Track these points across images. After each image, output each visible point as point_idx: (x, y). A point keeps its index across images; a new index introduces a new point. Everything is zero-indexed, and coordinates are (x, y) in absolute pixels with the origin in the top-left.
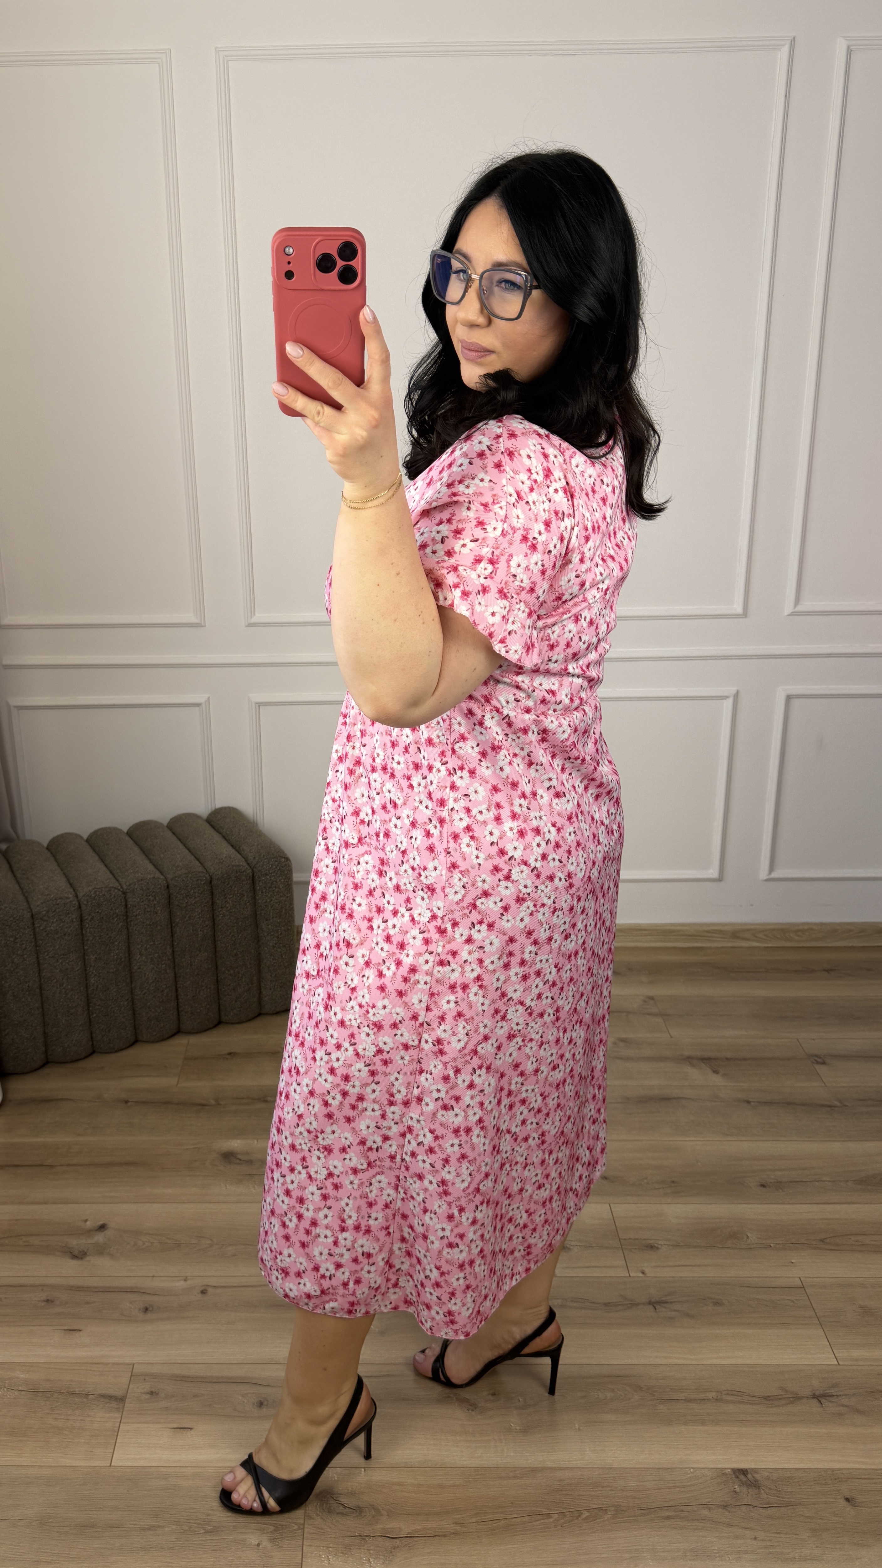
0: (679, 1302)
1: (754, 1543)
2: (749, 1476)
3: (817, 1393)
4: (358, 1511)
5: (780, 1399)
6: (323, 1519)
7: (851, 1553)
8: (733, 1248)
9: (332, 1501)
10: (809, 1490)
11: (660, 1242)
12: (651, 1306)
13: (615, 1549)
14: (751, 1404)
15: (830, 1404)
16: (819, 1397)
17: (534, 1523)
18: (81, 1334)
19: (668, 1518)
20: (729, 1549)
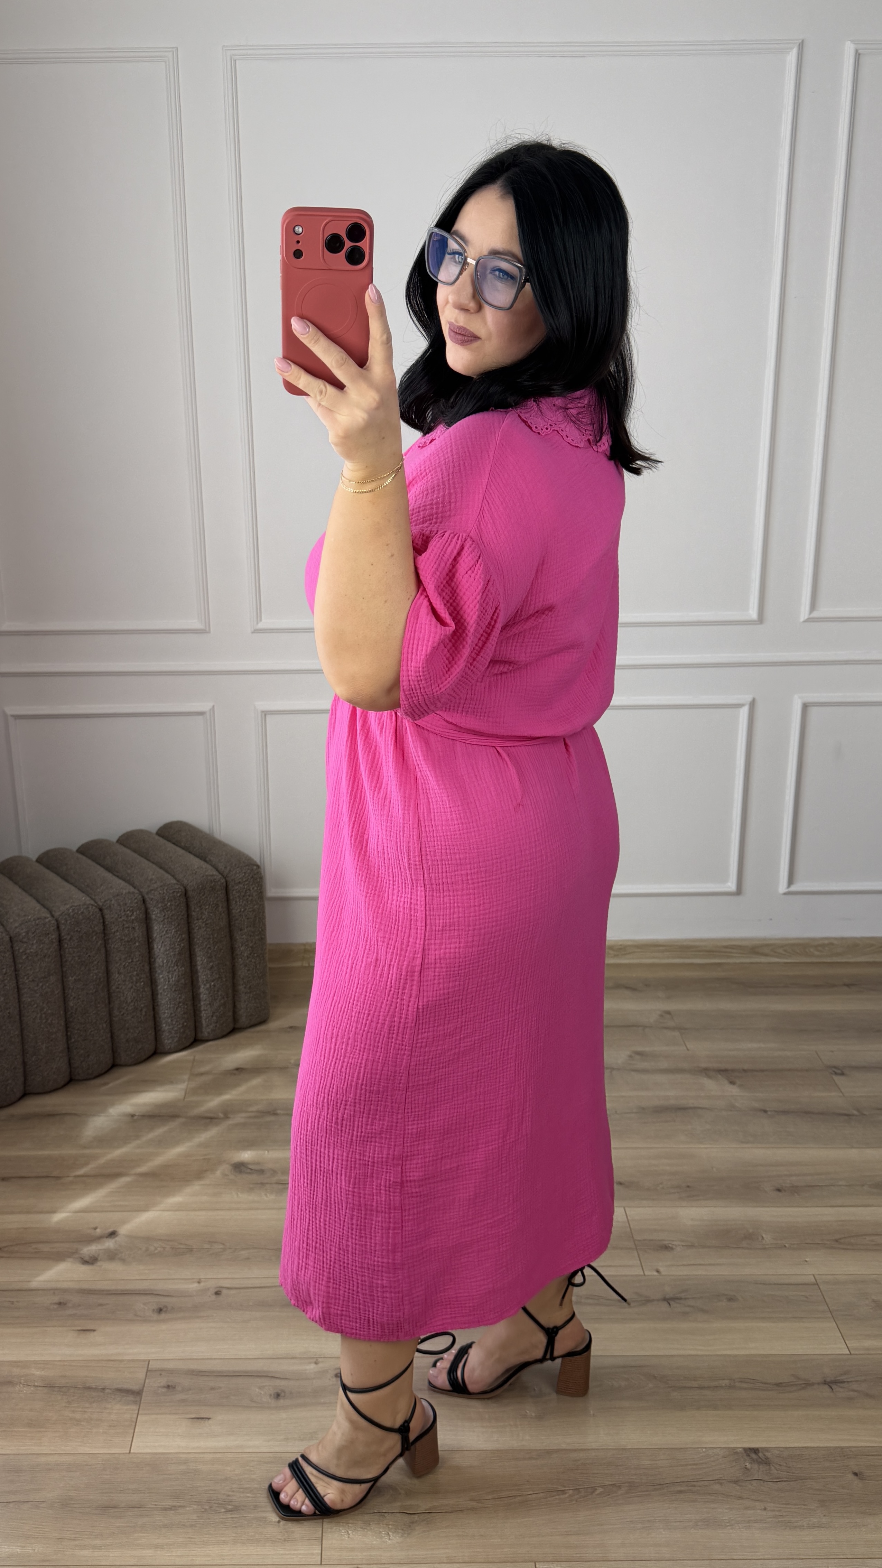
0: (693, 1298)
1: (764, 1513)
2: (760, 1454)
3: (828, 1380)
5: (792, 1385)
7: (858, 1520)
8: (747, 1248)
10: (818, 1466)
11: (675, 1243)
12: (666, 1303)
13: (628, 1520)
14: (763, 1390)
15: (841, 1390)
16: (830, 1384)
17: (549, 1499)
18: (95, 1333)
19: (681, 1492)
20: (740, 1519)
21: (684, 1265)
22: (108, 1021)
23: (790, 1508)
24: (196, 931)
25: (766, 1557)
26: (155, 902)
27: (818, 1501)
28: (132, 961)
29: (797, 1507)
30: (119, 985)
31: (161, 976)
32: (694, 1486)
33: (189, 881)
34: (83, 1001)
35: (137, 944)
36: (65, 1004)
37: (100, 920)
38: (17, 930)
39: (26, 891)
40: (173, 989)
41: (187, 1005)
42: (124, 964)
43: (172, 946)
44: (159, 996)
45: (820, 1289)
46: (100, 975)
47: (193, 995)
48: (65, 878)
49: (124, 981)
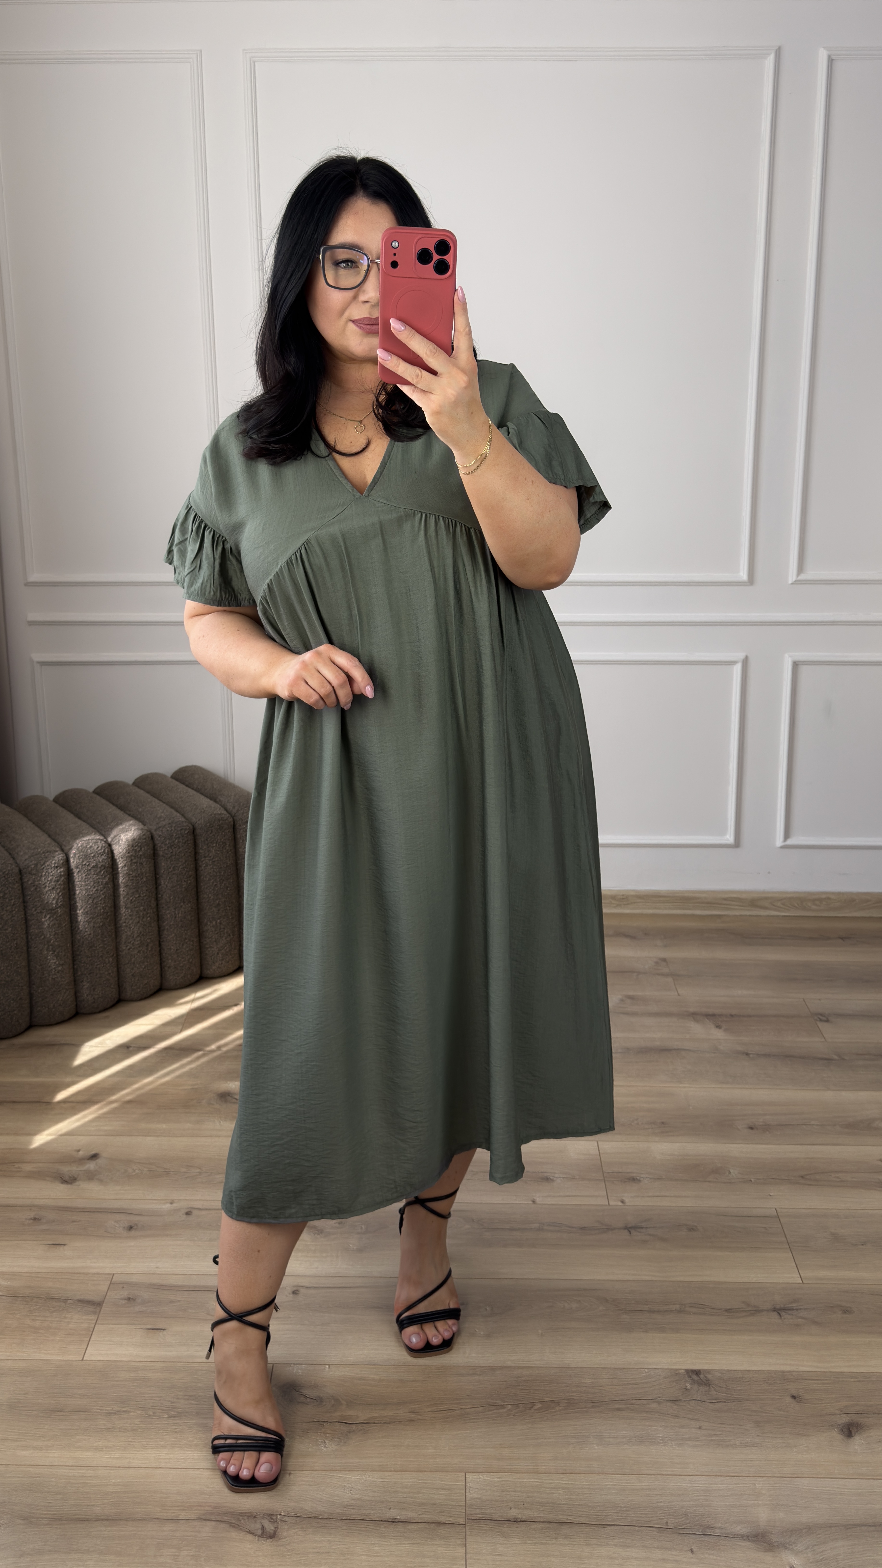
0: (653, 1228)
1: (698, 1431)
2: (701, 1376)
3: (778, 1307)
4: (319, 1401)
5: (742, 1311)
7: (790, 1441)
8: (712, 1182)
9: (291, 1391)
10: (758, 1388)
11: (642, 1176)
12: (626, 1231)
13: (563, 1435)
14: (711, 1315)
15: (789, 1317)
16: (779, 1311)
17: (487, 1413)
18: (65, 1247)
20: (673, 1436)
21: (648, 1196)
22: (115, 955)
23: (725, 1427)
24: (203, 868)
25: (696, 1473)
26: (163, 838)
27: (753, 1422)
28: (139, 896)
29: (731, 1427)
30: (126, 919)
31: (168, 912)
32: (634, 1404)
33: (197, 820)
34: (90, 934)
35: (145, 879)
36: (72, 937)
37: (108, 854)
38: (27, 862)
39: (38, 827)
40: (180, 925)
41: (193, 941)
42: (131, 898)
43: (179, 883)
44: (165, 932)
45: (780, 1221)
46: (107, 908)
47: (199, 932)
48: (79, 816)
49: (130, 916)
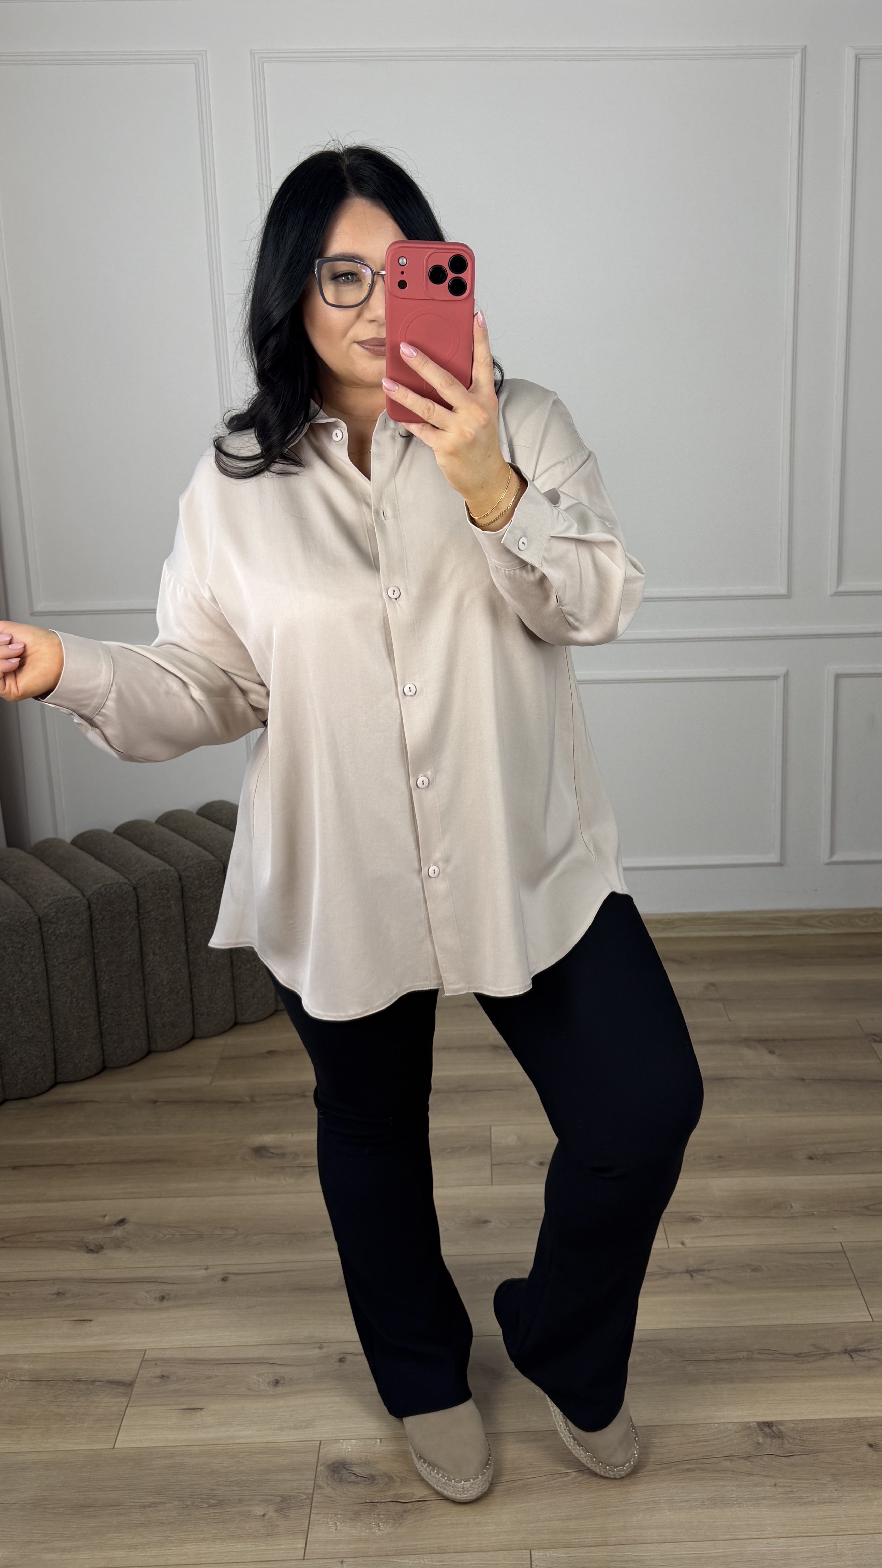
1: (774, 1489)
2: (774, 1428)
3: (849, 1349)
4: (371, 1479)
5: (812, 1355)
6: (334, 1489)
7: (870, 1494)
8: (776, 1217)
9: (344, 1471)
10: (833, 1438)
11: (701, 1214)
12: (688, 1274)
13: (632, 1501)
14: (781, 1361)
15: (862, 1358)
16: (850, 1352)
17: (551, 1482)
18: (92, 1323)
19: (689, 1470)
20: (748, 1496)
21: (710, 1237)
23: (801, 1483)
25: (773, 1535)
27: (831, 1475)
29: (808, 1482)
32: (704, 1463)
37: (133, 899)
38: (46, 910)
39: (57, 872)
45: (846, 1256)
48: (99, 858)
